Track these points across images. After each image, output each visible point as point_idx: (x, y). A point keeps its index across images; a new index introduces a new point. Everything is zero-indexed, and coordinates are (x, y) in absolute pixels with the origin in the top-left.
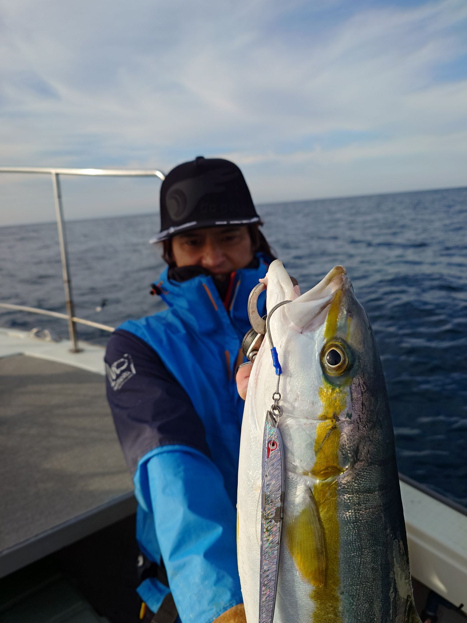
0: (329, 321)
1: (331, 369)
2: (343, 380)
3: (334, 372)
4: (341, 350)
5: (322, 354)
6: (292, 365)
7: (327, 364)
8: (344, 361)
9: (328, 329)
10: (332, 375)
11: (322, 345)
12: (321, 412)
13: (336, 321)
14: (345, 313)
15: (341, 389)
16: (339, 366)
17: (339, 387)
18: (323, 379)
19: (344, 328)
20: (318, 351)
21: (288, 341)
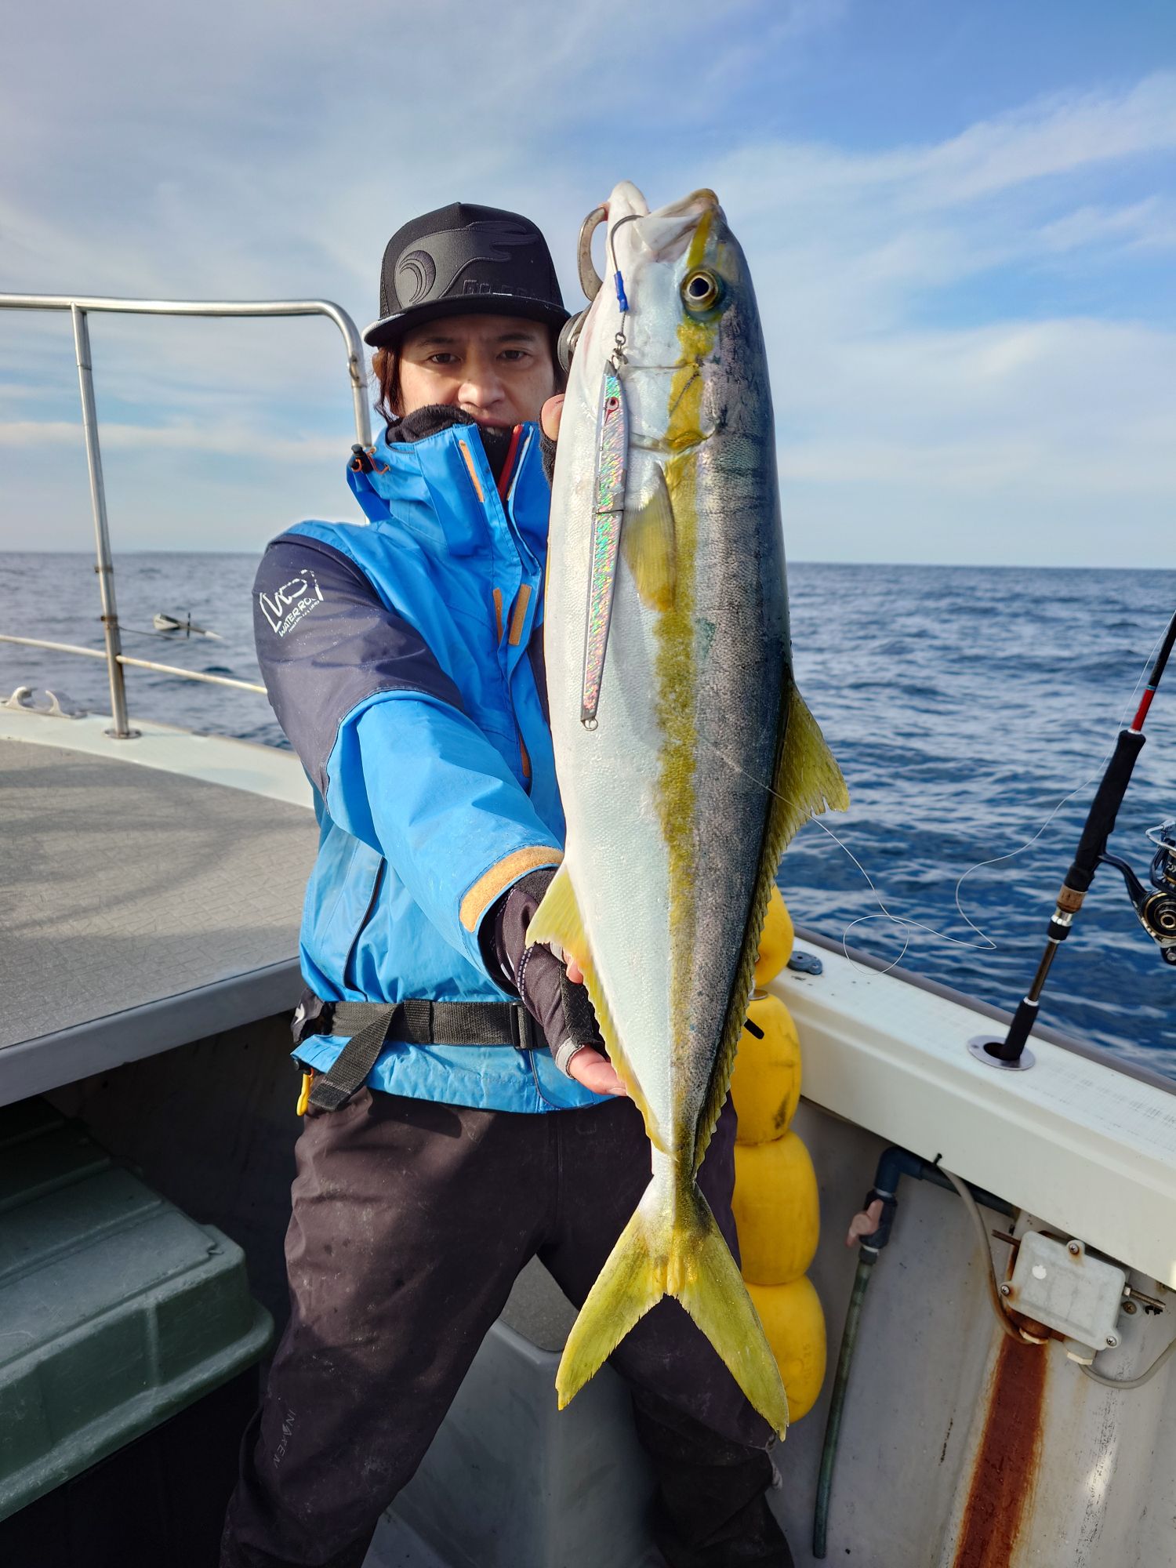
0: (694, 247)
1: (696, 302)
2: (711, 316)
3: (699, 305)
4: (709, 277)
5: (683, 286)
6: (644, 299)
7: (689, 296)
8: (714, 290)
9: (692, 255)
10: (697, 310)
11: (684, 275)
12: (677, 357)
13: (704, 247)
14: (716, 238)
15: (708, 325)
16: (706, 297)
17: (705, 324)
18: (683, 314)
19: (712, 256)
20: (677, 281)
21: (638, 269)
